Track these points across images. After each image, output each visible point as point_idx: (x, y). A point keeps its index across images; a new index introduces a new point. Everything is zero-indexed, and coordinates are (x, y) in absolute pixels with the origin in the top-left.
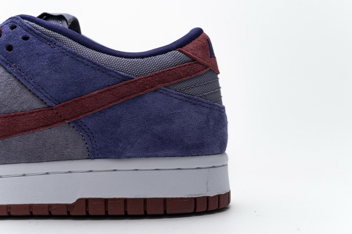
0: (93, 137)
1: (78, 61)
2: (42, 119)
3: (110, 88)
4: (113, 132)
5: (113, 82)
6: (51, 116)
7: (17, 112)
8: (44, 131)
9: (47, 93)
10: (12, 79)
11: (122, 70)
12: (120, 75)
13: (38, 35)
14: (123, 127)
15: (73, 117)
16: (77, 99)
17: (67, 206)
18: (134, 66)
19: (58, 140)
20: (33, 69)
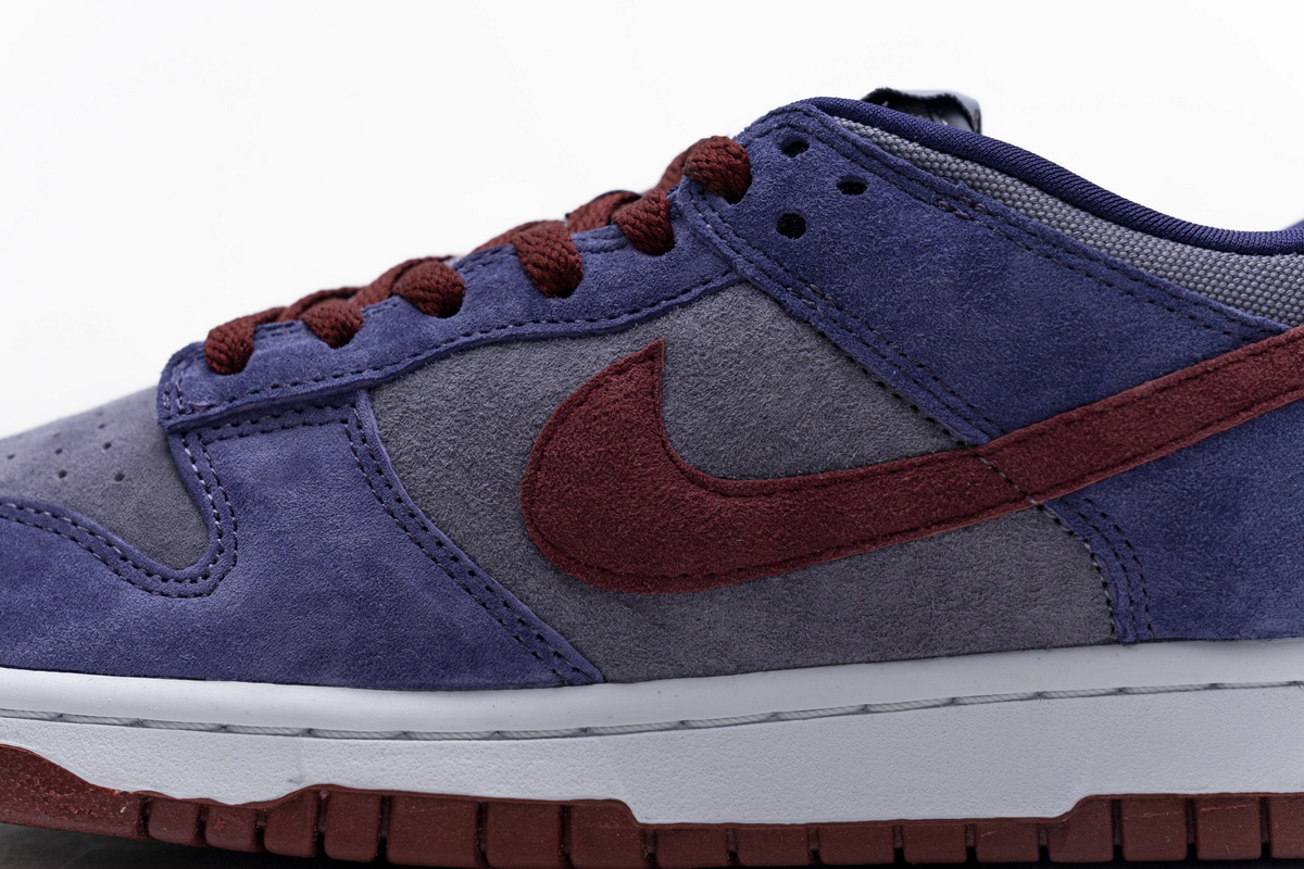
0: (1135, 558)
1: (1071, 268)
2: (938, 494)
3: (1200, 370)
4: (1212, 538)
5: (1209, 348)
6: (974, 482)
7: (837, 468)
8: (947, 539)
9: (952, 392)
10: (810, 342)
11: (1235, 299)
12: (1233, 320)
13: (899, 173)
14: (1251, 518)
15: (1061, 484)
16: (1074, 414)
17: (1040, 826)
18: (1277, 282)
19: (998, 572)
20: (892, 304)
